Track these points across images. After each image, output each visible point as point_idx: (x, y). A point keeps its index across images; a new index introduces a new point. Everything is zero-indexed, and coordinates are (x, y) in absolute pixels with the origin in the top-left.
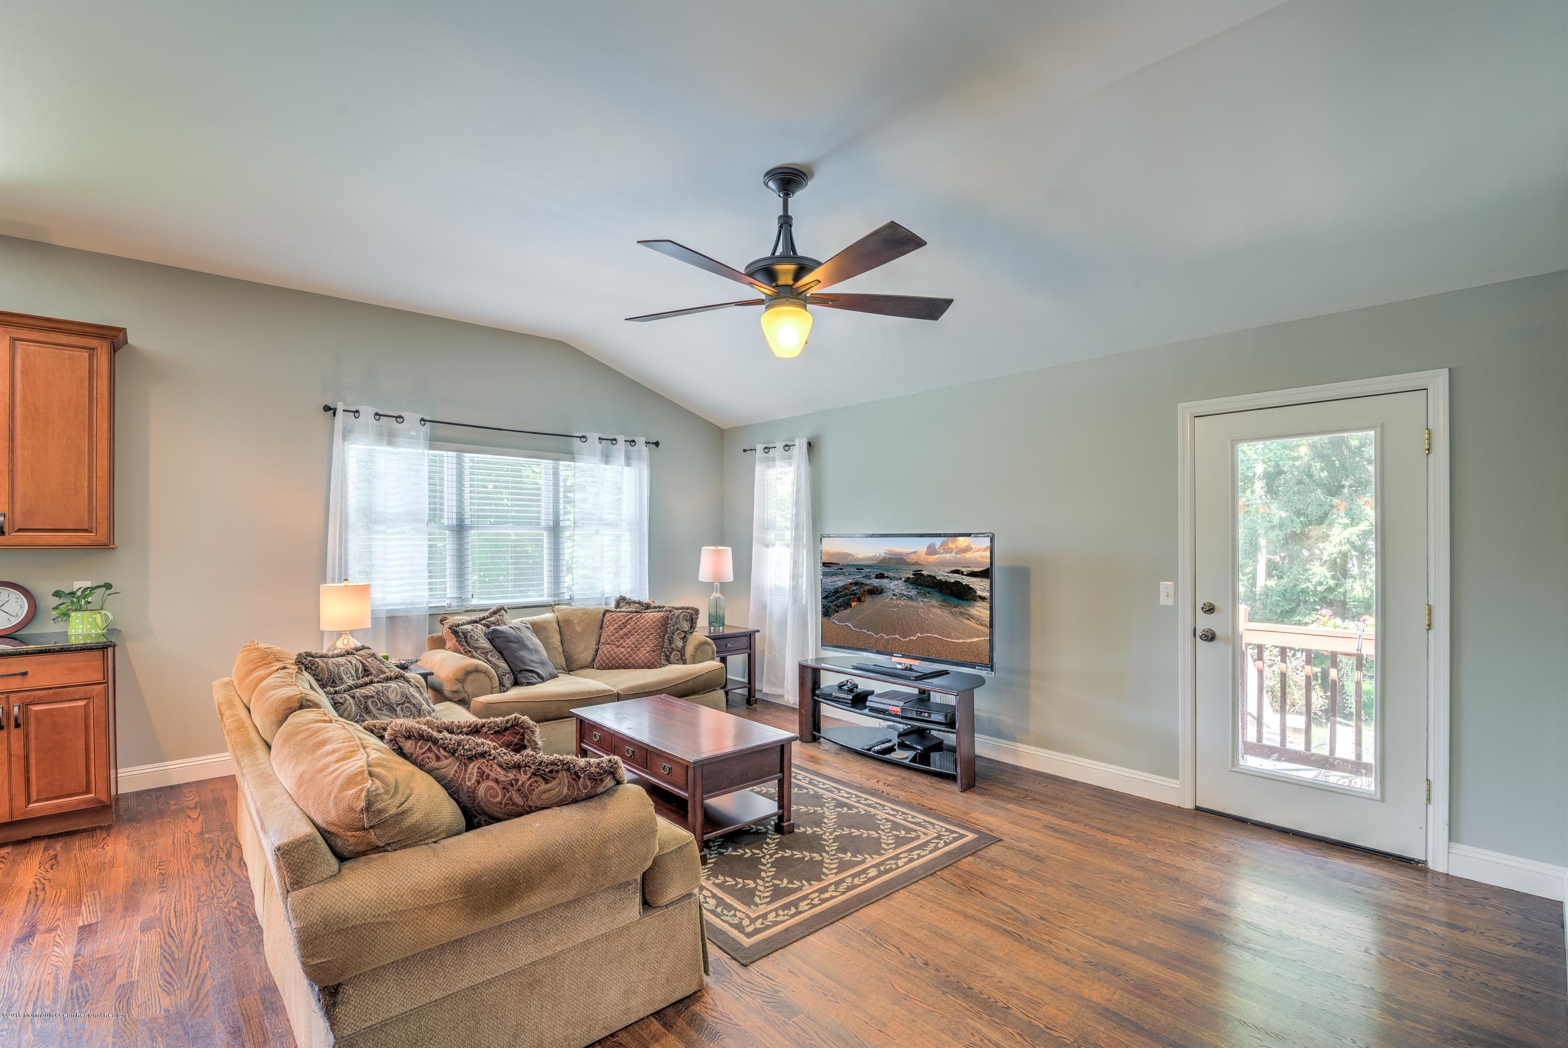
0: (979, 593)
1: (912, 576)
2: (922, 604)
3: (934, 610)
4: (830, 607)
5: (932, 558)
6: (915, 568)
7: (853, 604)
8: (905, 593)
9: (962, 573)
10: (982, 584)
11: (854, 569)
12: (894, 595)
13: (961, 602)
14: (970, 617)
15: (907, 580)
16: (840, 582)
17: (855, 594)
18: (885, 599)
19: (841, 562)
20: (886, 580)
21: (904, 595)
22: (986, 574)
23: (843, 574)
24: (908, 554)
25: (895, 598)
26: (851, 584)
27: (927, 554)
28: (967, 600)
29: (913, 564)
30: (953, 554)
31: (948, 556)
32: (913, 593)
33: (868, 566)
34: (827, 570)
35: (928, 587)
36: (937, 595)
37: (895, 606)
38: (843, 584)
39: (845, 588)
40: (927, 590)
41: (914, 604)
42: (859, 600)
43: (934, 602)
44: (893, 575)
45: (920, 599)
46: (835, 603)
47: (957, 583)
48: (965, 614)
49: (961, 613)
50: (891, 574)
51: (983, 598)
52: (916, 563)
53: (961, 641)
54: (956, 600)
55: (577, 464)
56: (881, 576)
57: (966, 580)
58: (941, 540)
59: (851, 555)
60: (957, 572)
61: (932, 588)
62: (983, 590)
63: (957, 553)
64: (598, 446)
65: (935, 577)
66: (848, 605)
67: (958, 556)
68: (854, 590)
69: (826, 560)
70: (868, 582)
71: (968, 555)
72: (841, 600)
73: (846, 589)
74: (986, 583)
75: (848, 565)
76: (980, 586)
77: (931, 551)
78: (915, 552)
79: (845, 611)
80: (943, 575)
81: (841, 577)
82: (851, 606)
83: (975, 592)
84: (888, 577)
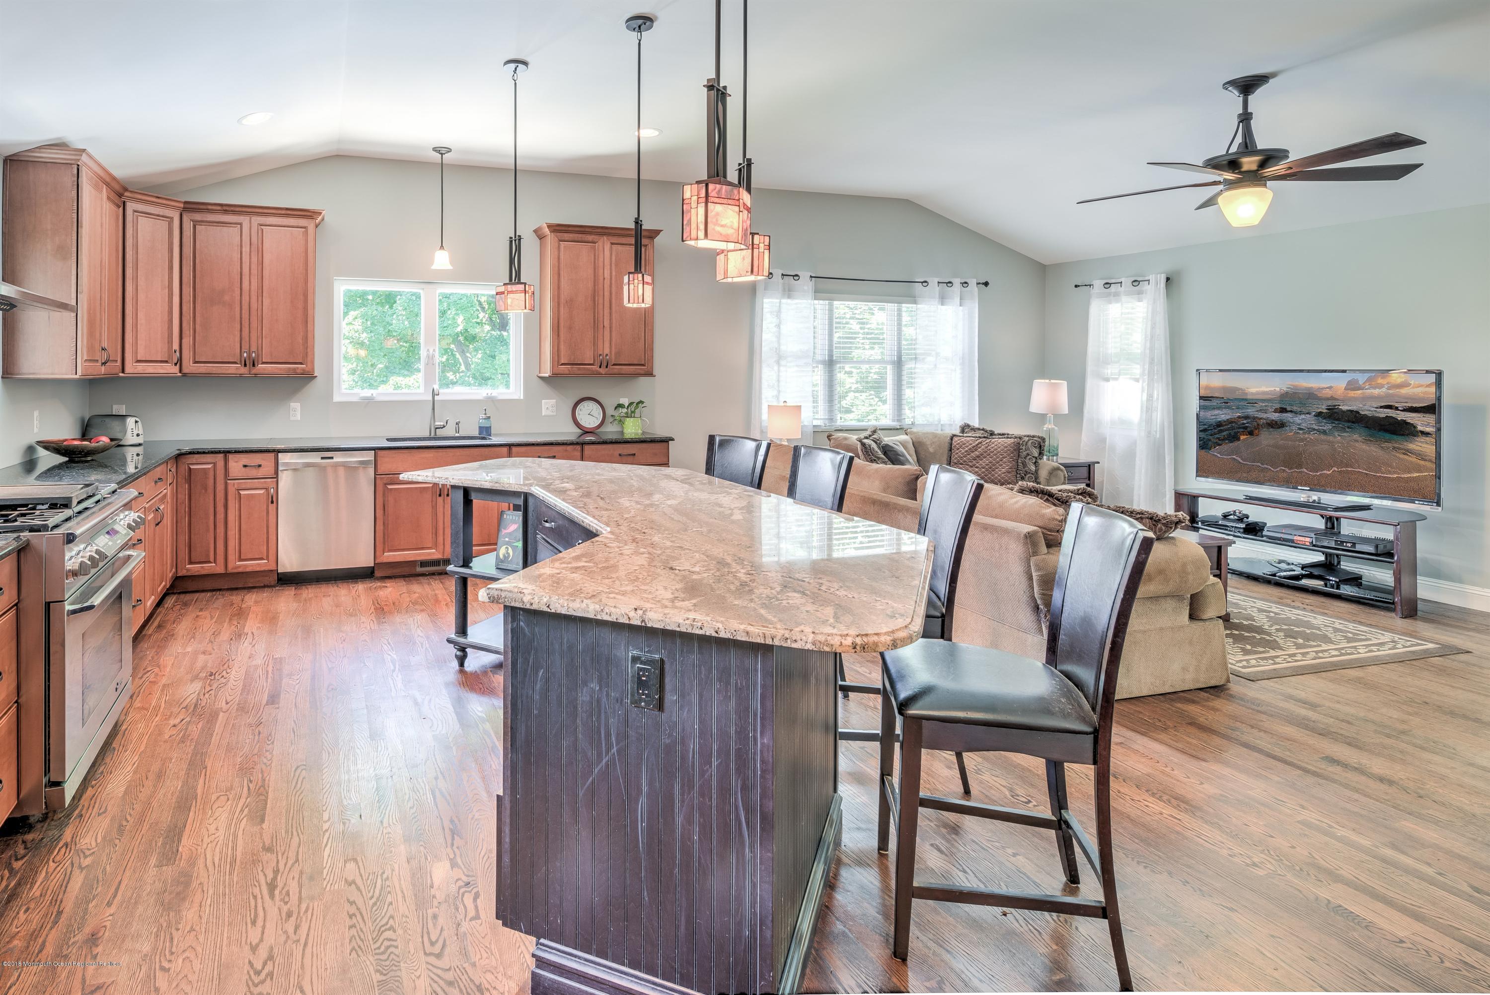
0: (1420, 428)
1: (1325, 411)
2: (1339, 438)
3: (1357, 444)
4: (1210, 440)
5: (1352, 394)
6: (1330, 403)
7: (1242, 437)
8: (1316, 428)
9: (1397, 409)
10: (1425, 419)
12: (1300, 429)
13: (1395, 437)
14: (1407, 452)
15: (1319, 414)
16: (1223, 415)
17: (1246, 428)
18: (1288, 433)
19: (1226, 396)
20: (1289, 415)
21: (1314, 430)
22: (1432, 409)
23: (1228, 408)
24: (1319, 388)
25: (1301, 432)
26: (1239, 417)
27: (1345, 389)
28: (1403, 435)
29: (1328, 399)
30: (1384, 390)
31: (1376, 392)
32: (1328, 427)
33: (1263, 401)
34: (1207, 403)
35: (1349, 421)
37: (1302, 440)
38: (1228, 417)
39: (1230, 422)
40: (1347, 424)
41: (1331, 438)
42: (1251, 433)
43: (1356, 436)
44: (1299, 410)
45: (1336, 434)
46: (1217, 436)
47: (1388, 419)
48: (1399, 449)
49: (1394, 448)
50: (1295, 408)
51: (1426, 434)
52: (1332, 398)
53: (1395, 476)
54: (1388, 436)
55: (919, 306)
56: (1283, 410)
57: (1401, 416)
58: (1367, 375)
59: (1241, 389)
60: (1390, 407)
61: (1353, 422)
62: (1428, 425)
63: (1389, 389)
64: (937, 289)
65: (1357, 412)
66: (1234, 438)
67: (1391, 392)
68: (1245, 424)
69: (1203, 394)
70: (1264, 416)
71: (1404, 391)
72: (1225, 433)
73: (1232, 422)
74: (1430, 418)
75: (1236, 399)
76: (1421, 422)
77: (1352, 386)
78: (1330, 388)
79: (1231, 444)
80: (1368, 409)
81: (1225, 411)
82: (1238, 439)
83: (1415, 427)
84: (1291, 411)
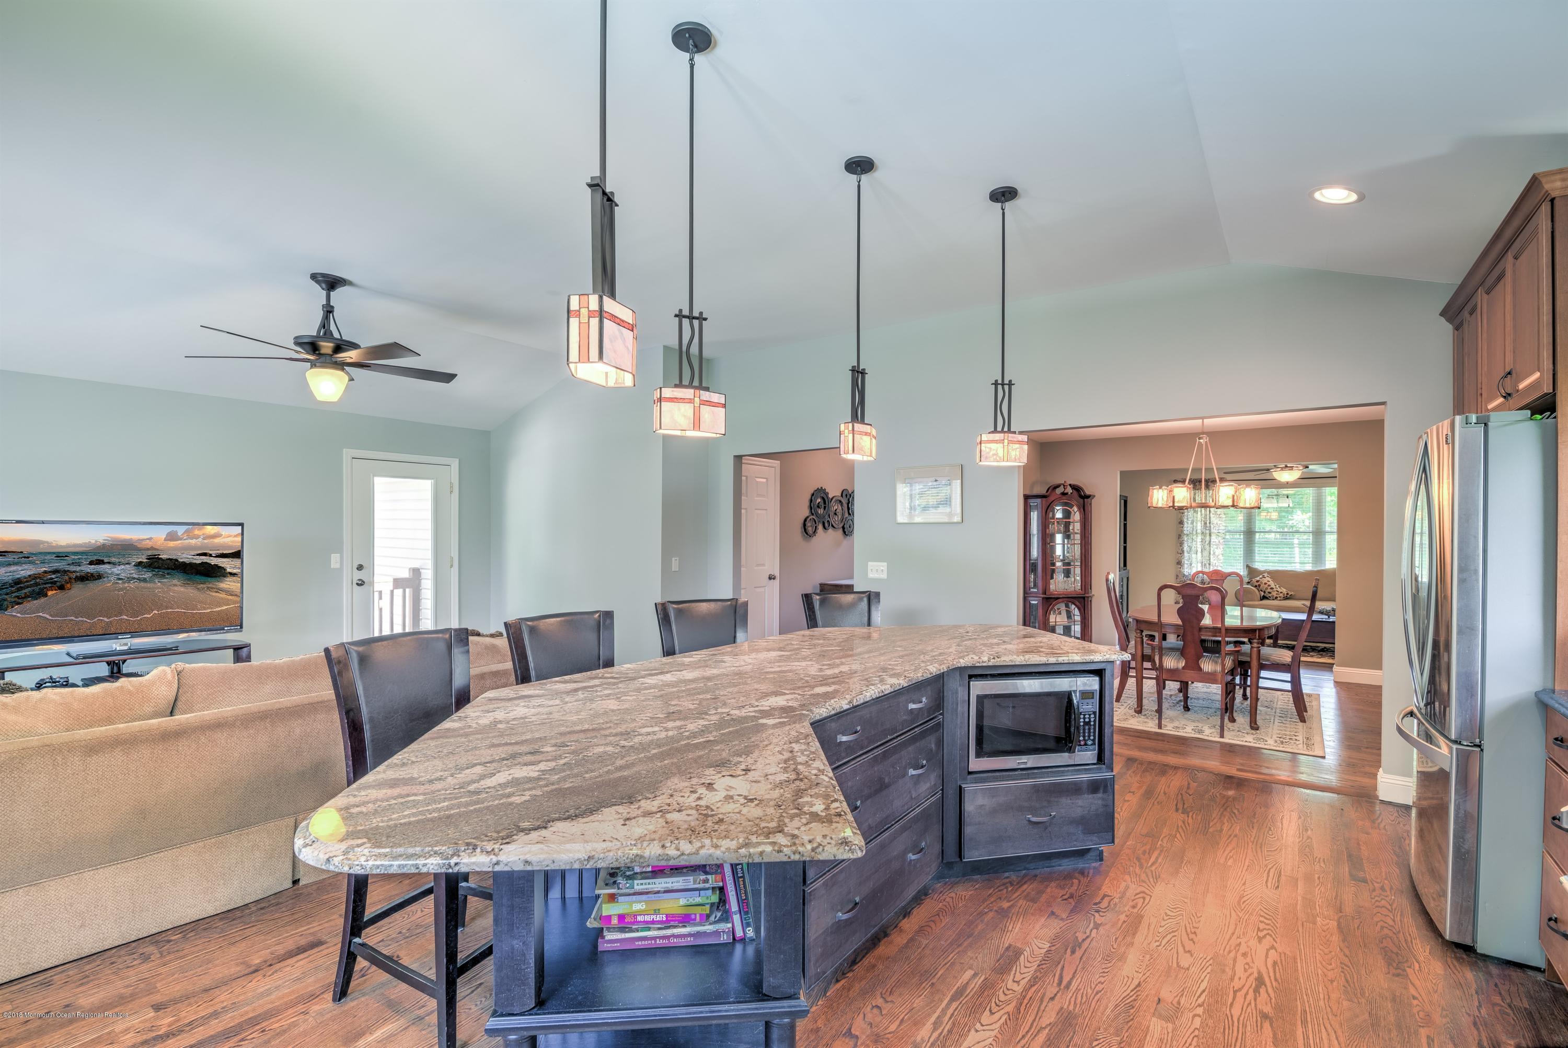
0: (229, 570)
1: (145, 561)
2: (159, 584)
3: (176, 588)
4: (6, 600)
5: (172, 544)
6: (150, 553)
7: (50, 593)
8: (136, 576)
9: (211, 555)
10: (233, 563)
11: (53, 557)
12: (120, 579)
13: (209, 579)
14: (219, 590)
15: (139, 564)
17: (55, 583)
18: (106, 584)
19: (26, 550)
20: (107, 566)
21: (134, 578)
22: (237, 555)
24: (139, 540)
25: (120, 582)
26: (45, 572)
27: (165, 540)
28: (216, 577)
29: (148, 549)
30: (200, 540)
31: (193, 542)
32: (148, 575)
35: (168, 569)
36: (181, 575)
37: (122, 589)
38: (29, 573)
39: (33, 577)
40: (166, 572)
41: (149, 585)
42: (62, 588)
43: (175, 581)
44: (117, 560)
45: (156, 581)
46: (15, 594)
47: (203, 564)
48: (212, 588)
49: (208, 588)
50: (113, 560)
52: (152, 548)
53: (209, 611)
54: (203, 578)
56: (97, 562)
57: (214, 561)
58: (185, 528)
59: (47, 542)
60: (205, 554)
61: (173, 569)
62: (235, 567)
63: (204, 539)
65: (176, 560)
66: (42, 594)
67: (205, 541)
68: (52, 579)
71: (217, 541)
72: (26, 591)
73: (36, 578)
74: (237, 562)
75: (41, 553)
76: (228, 565)
77: (172, 537)
78: (150, 539)
79: (35, 602)
81: (25, 566)
82: (46, 595)
83: (225, 570)
84: (109, 563)
